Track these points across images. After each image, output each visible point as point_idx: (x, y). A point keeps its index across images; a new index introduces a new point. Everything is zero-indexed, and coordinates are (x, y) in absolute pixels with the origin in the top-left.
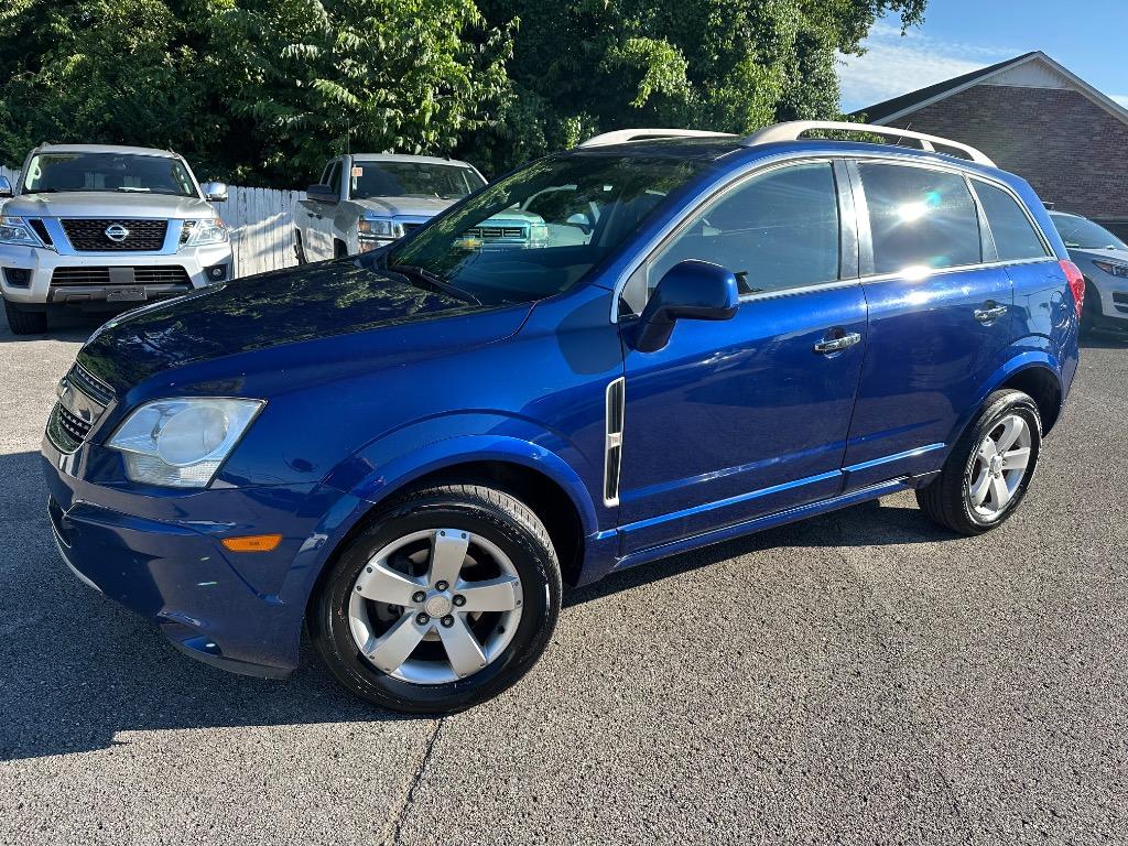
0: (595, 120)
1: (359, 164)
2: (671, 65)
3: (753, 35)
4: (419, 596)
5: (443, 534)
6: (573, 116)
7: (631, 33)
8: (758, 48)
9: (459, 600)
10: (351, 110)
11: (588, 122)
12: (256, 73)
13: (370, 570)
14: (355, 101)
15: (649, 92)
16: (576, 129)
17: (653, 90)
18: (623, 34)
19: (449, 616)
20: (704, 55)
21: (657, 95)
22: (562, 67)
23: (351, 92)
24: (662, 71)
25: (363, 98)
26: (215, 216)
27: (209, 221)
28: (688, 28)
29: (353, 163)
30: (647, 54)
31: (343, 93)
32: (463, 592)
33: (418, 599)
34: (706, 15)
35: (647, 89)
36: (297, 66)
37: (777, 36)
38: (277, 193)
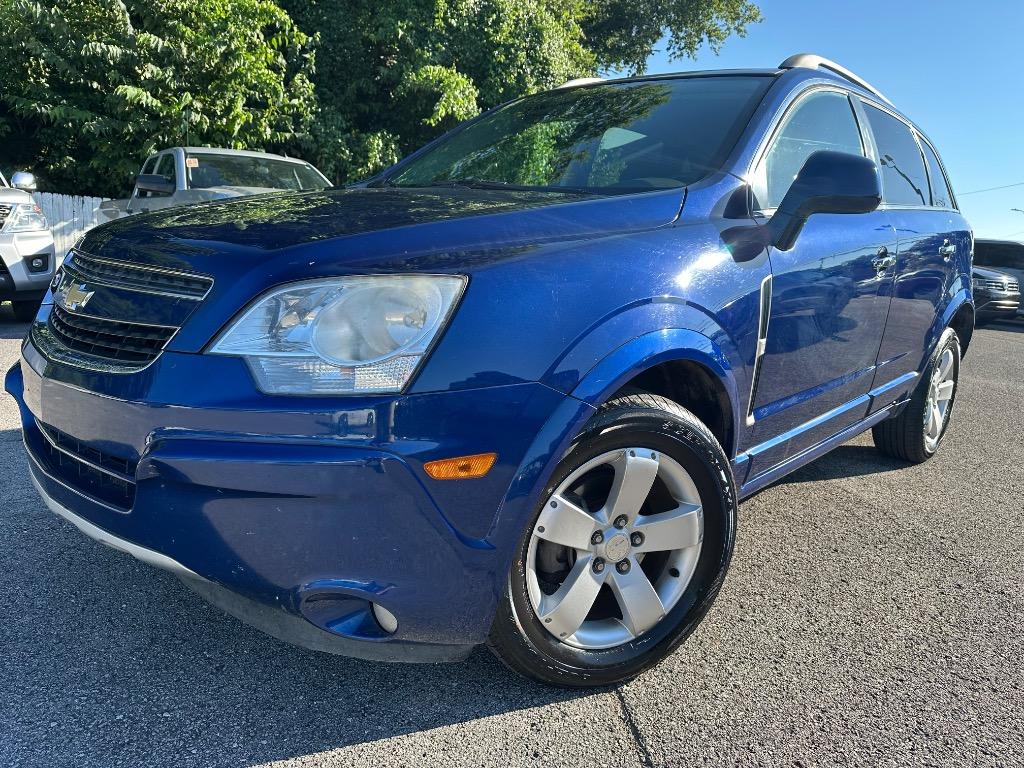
0: (396, 138)
1: (193, 155)
2: (463, 92)
3: (532, 72)
4: (597, 537)
5: (633, 454)
6: (374, 133)
7: (426, 62)
8: (537, 84)
9: (636, 537)
10: (153, 115)
11: (390, 140)
12: (40, 75)
13: (554, 505)
14: (159, 105)
15: (443, 115)
16: (378, 145)
17: (447, 114)
18: (417, 63)
19: (626, 561)
20: (491, 87)
21: (450, 118)
22: (359, 90)
23: (154, 96)
24: (455, 98)
25: (167, 103)
26: (33, 202)
27: (27, 207)
28: (474, 63)
29: (186, 155)
30: (441, 81)
31: (146, 98)
32: (642, 529)
33: (598, 540)
34: (491, 52)
35: (441, 111)
36: (97, 65)
37: (552, 76)
38: (67, 198)
